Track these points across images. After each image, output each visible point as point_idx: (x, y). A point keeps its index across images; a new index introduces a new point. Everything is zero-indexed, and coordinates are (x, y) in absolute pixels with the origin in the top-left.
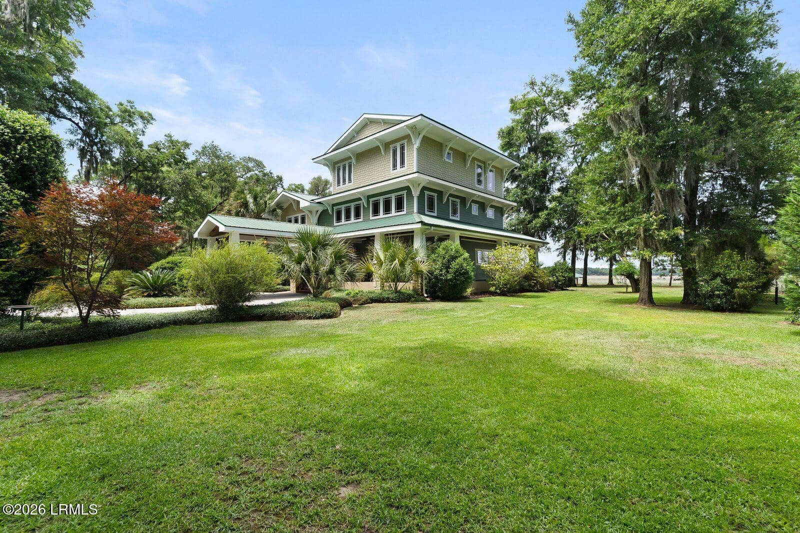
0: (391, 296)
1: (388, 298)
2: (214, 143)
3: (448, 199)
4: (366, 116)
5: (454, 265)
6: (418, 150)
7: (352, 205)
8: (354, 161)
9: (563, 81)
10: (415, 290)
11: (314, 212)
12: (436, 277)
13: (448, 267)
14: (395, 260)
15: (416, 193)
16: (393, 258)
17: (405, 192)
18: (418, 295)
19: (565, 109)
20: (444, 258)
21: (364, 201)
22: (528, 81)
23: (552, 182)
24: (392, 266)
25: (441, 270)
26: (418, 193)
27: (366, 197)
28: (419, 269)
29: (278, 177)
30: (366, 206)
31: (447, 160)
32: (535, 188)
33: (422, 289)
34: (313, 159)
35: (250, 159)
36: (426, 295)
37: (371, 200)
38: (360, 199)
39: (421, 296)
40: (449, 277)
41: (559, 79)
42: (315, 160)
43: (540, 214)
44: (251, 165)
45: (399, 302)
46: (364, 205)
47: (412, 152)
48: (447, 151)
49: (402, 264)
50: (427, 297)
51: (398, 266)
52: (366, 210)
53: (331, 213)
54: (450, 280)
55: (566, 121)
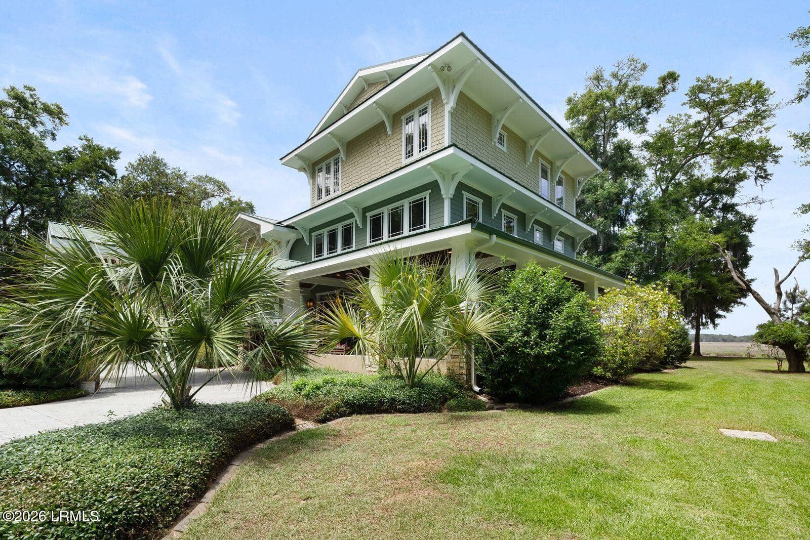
0: (401, 395)
1: (393, 400)
2: (157, 155)
3: (500, 212)
4: (362, 73)
5: (559, 321)
6: (453, 114)
7: (339, 227)
8: (342, 155)
9: (645, 68)
10: (451, 376)
11: (283, 244)
12: (512, 351)
13: (543, 326)
14: (411, 304)
15: (447, 192)
16: (403, 300)
17: (427, 194)
18: (460, 387)
19: (644, 111)
20: (533, 302)
21: (358, 218)
22: (592, 74)
23: (628, 213)
24: (402, 321)
25: (527, 333)
26: (452, 191)
27: (361, 211)
28: (469, 329)
29: (247, 204)
30: (360, 225)
31: (498, 145)
32: (606, 218)
33: (469, 374)
34: (281, 159)
35: (209, 180)
36: (477, 389)
37: (369, 215)
38: (351, 216)
39: (467, 390)
40: (548, 349)
41: (639, 65)
42: (284, 160)
43: (613, 256)
44: (210, 187)
45: (418, 410)
46: (357, 224)
47: (440, 120)
48: (499, 130)
49: (428, 315)
50: (480, 393)
51: (417, 318)
52: (361, 231)
53: (307, 243)
54: (549, 357)
55: (644, 130)
